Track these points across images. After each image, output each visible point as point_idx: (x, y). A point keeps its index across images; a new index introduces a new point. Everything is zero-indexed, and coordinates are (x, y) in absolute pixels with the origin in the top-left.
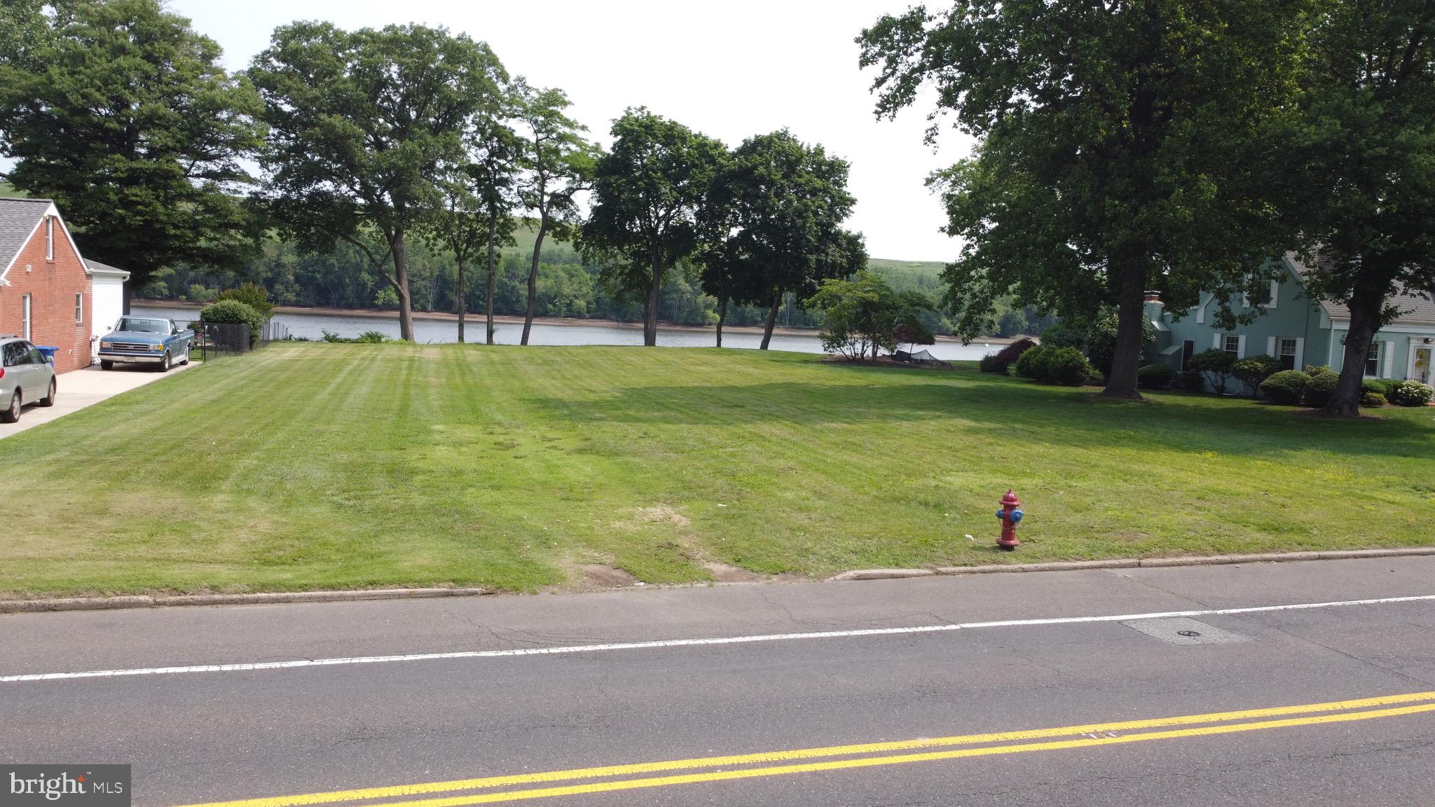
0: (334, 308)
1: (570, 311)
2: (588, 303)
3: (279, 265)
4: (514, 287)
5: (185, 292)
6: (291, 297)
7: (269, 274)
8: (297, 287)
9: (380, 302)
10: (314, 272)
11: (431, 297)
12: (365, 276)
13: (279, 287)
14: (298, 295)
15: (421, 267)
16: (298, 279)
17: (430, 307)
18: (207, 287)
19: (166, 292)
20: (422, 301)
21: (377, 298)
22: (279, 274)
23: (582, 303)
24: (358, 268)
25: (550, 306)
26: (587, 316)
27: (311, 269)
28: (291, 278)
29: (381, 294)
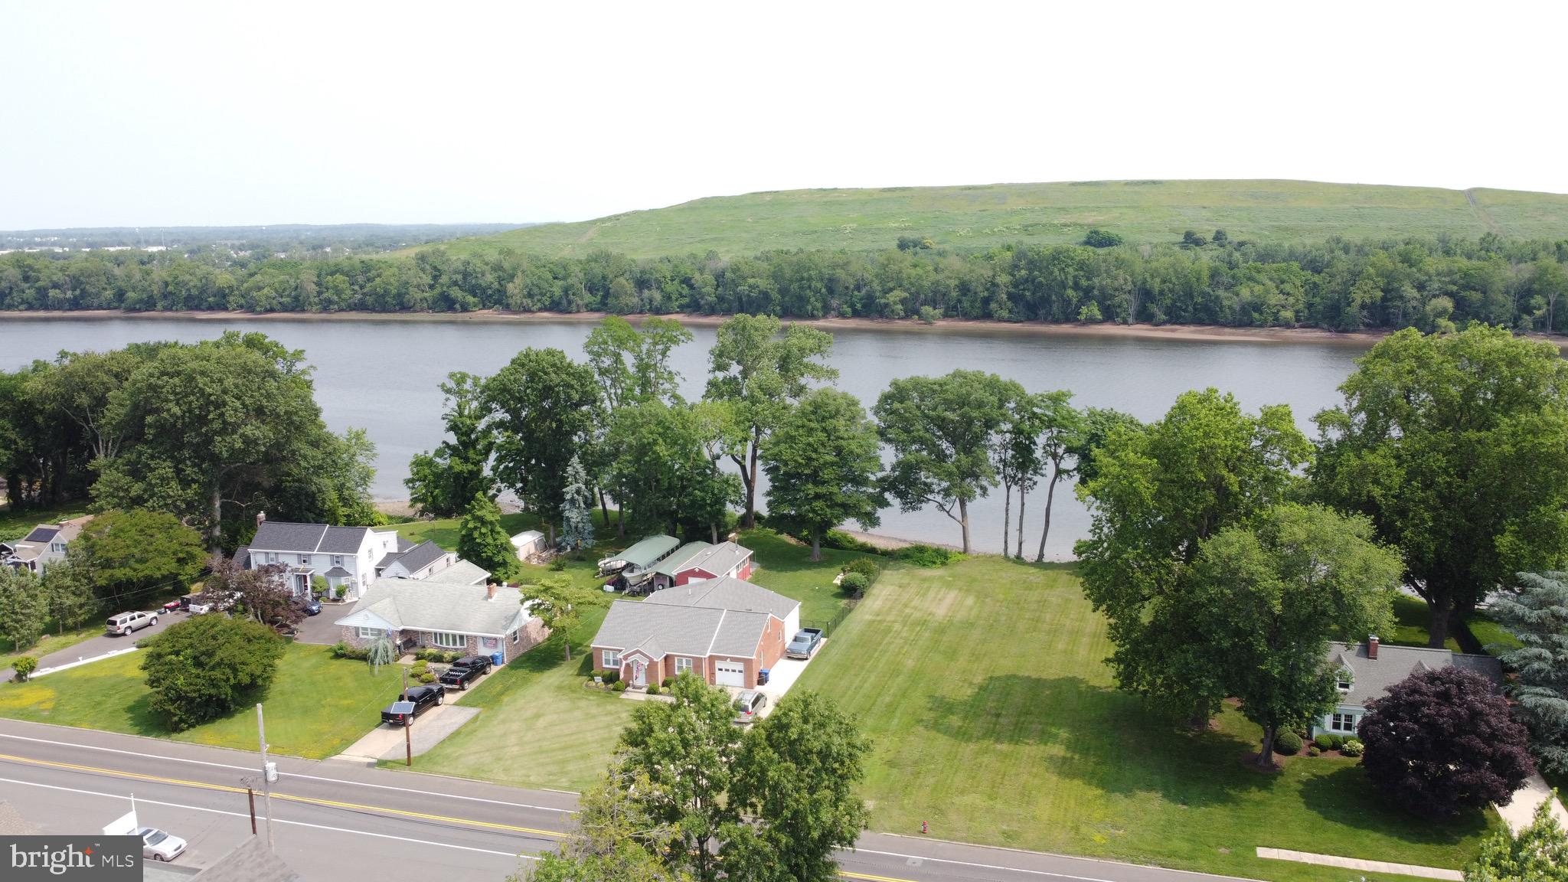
0: (1042, 323)
1: (1277, 319)
2: (1297, 312)
3: (994, 284)
4: (1217, 297)
5: (917, 312)
6: (1005, 314)
7: (986, 294)
8: (1010, 304)
9: (1082, 317)
10: (1024, 290)
11: (1131, 311)
12: (1070, 292)
13: (993, 306)
14: (1010, 312)
15: (1122, 282)
16: (1010, 296)
17: (1130, 320)
18: (935, 308)
19: (902, 313)
20: (1123, 315)
21: (1079, 314)
22: (994, 292)
23: (1288, 314)
24: (1063, 285)
25: (1256, 315)
26: (1297, 325)
27: (1021, 287)
28: (1005, 297)
29: (1084, 310)
